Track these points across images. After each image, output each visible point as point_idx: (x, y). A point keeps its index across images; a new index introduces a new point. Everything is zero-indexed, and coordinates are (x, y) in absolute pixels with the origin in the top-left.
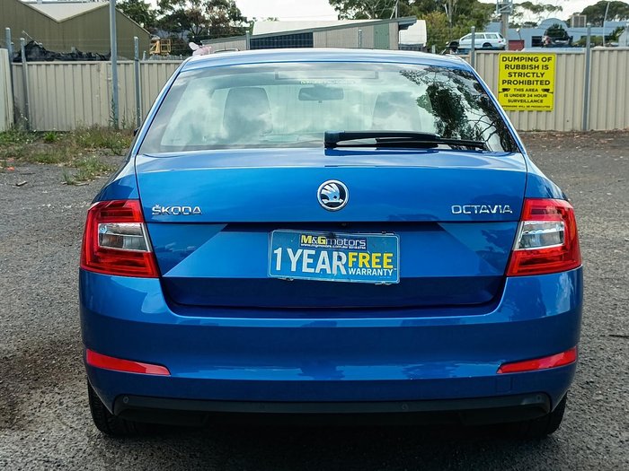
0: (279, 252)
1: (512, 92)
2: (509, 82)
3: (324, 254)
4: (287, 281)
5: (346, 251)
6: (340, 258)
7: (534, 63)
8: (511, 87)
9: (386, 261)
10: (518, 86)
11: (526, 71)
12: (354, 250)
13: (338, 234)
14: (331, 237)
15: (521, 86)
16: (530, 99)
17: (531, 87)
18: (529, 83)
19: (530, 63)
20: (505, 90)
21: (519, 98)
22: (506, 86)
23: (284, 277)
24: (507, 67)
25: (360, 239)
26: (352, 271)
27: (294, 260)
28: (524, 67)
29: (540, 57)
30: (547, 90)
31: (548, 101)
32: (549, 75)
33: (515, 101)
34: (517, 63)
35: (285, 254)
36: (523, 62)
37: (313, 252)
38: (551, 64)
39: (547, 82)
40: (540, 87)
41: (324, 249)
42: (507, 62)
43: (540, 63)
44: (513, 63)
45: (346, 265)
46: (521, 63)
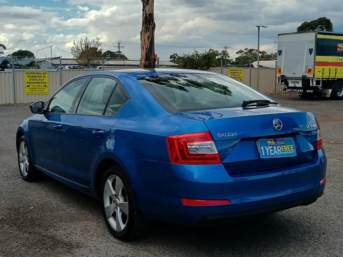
0: (262, 148)
1: (31, 87)
2: (30, 83)
3: (275, 147)
4: (267, 159)
5: (281, 145)
6: (279, 148)
7: (39, 75)
8: (31, 85)
9: (292, 148)
10: (34, 84)
11: (36, 78)
12: (282, 145)
13: (277, 139)
14: (275, 141)
15: (35, 84)
16: (39, 89)
17: (39, 85)
18: (38, 83)
19: (38, 75)
20: (28, 86)
21: (34, 89)
22: (28, 84)
23: (266, 158)
24: (28, 77)
25: (283, 140)
26: (284, 153)
27: (267, 150)
28: (35, 77)
29: (42, 73)
30: (45, 86)
31: (46, 90)
32: (46, 80)
33: (33, 90)
34: (32, 75)
35: (264, 148)
36: (35, 75)
37: (272, 147)
38: (46, 75)
39: (46, 83)
40: (43, 85)
41: (274, 145)
42: (28, 75)
43: (42, 75)
44: (31, 75)
45: (281, 151)
46: (34, 75)
